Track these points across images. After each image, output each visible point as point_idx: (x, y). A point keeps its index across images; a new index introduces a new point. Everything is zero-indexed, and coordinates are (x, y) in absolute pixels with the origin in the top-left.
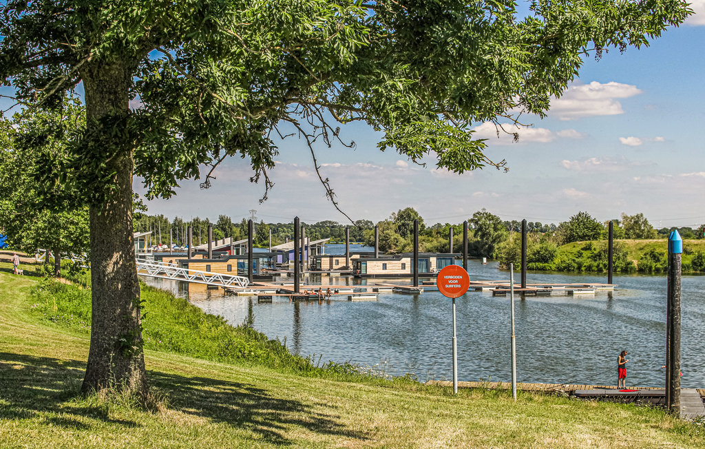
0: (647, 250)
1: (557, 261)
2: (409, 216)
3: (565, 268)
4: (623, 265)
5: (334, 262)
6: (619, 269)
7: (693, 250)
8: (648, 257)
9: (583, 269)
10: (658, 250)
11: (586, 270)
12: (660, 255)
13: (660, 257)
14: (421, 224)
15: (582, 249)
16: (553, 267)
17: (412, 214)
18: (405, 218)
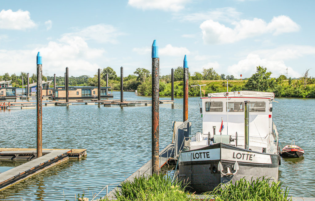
0: (211, 85)
1: (165, 91)
2: (109, 71)
3: (169, 94)
4: (198, 93)
5: (48, 92)
6: (195, 95)
7: (233, 85)
8: (210, 89)
9: (177, 94)
10: (215, 85)
11: (179, 95)
12: (216, 87)
13: (216, 89)
14: (115, 74)
15: (179, 85)
16: (163, 94)
17: (110, 70)
18: (107, 72)
